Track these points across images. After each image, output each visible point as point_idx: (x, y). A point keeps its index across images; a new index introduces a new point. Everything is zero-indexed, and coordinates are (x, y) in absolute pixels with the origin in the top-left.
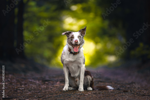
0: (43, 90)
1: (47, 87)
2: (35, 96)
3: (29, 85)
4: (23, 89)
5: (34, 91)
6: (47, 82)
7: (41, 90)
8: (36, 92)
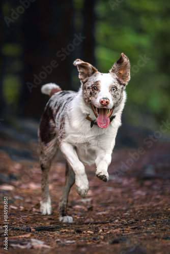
0: (137, 204)
1: (147, 195)
2: (117, 221)
3: (103, 191)
4: (89, 200)
5: (116, 207)
6: (148, 183)
7: (133, 204)
8: (119, 210)
